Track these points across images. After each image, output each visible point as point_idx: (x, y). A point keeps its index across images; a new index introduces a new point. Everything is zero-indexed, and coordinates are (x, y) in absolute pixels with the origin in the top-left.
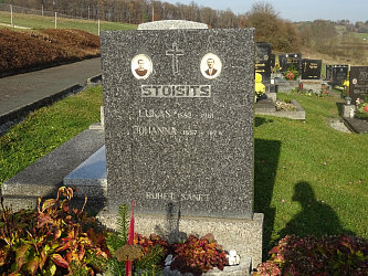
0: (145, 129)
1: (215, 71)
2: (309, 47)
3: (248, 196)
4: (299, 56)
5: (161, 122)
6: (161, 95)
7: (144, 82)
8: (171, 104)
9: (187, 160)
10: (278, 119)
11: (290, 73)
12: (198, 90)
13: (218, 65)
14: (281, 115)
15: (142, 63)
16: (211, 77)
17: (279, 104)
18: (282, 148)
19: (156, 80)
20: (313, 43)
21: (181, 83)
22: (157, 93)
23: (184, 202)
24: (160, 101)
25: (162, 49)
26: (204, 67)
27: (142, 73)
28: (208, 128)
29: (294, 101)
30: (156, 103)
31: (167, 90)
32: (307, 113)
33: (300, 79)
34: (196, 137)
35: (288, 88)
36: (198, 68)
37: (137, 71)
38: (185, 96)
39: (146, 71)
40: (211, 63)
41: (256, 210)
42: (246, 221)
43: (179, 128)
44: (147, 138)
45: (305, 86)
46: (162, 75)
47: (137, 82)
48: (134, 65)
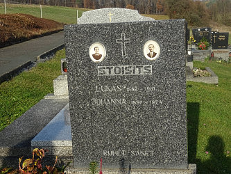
0: (101, 101)
1: (155, 54)
2: (216, 21)
3: (183, 151)
4: (209, 29)
5: (114, 95)
6: (113, 73)
7: (100, 64)
8: (121, 80)
9: (135, 124)
10: (197, 84)
11: (203, 44)
12: (141, 69)
13: (157, 49)
14: (198, 80)
15: (98, 50)
16: (152, 59)
17: (196, 71)
18: (201, 109)
19: (109, 62)
20: (219, 17)
21: (129, 64)
22: (110, 72)
23: (134, 157)
24: (113, 79)
25: (113, 37)
26: (146, 51)
27: (97, 57)
28: (151, 98)
29: (207, 68)
30: (110, 81)
31: (117, 70)
32: (219, 77)
33: (210, 48)
34: (141, 106)
35: (202, 57)
36: (142, 52)
37: (93, 55)
38: (132, 74)
39: (101, 56)
40: (152, 48)
41: (190, 162)
42: (183, 170)
43: (128, 99)
44: (103, 108)
45: (215, 55)
46: (113, 59)
47: (94, 65)
48: (92, 52)
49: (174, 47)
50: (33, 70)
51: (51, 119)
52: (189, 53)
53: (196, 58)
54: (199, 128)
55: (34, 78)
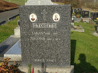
0: (34, 38)
1: (58, 19)
2: (84, 6)
3: (69, 60)
4: (81, 9)
5: (40, 36)
6: (39, 27)
7: (34, 23)
8: (43, 30)
9: (49, 48)
10: (75, 32)
11: (78, 16)
12: (52, 25)
13: (59, 17)
14: (76, 30)
15: (33, 17)
16: (56, 21)
17: (75, 27)
18: (77, 42)
20: (86, 4)
21: (46, 23)
22: (38, 26)
23: (48, 62)
24: (39, 29)
25: (40, 11)
26: (54, 18)
28: (55, 38)
29: (80, 25)
30: (38, 30)
31: (41, 25)
32: (85, 29)
33: (81, 17)
34: (51, 41)
35: (78, 21)
36: (52, 18)
37: (31, 19)
38: (48, 27)
40: (56, 16)
41: (71, 65)
42: (68, 68)
43: (46, 38)
44: (35, 41)
45: (83, 20)
46: (39, 21)
47: (32, 23)
48: (31, 17)
49: (66, 16)
50: (6, 24)
51: (13, 45)
52: (72, 19)
53: (75, 21)
54: (76, 51)
55: (6, 28)
